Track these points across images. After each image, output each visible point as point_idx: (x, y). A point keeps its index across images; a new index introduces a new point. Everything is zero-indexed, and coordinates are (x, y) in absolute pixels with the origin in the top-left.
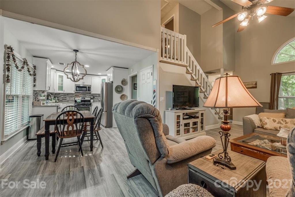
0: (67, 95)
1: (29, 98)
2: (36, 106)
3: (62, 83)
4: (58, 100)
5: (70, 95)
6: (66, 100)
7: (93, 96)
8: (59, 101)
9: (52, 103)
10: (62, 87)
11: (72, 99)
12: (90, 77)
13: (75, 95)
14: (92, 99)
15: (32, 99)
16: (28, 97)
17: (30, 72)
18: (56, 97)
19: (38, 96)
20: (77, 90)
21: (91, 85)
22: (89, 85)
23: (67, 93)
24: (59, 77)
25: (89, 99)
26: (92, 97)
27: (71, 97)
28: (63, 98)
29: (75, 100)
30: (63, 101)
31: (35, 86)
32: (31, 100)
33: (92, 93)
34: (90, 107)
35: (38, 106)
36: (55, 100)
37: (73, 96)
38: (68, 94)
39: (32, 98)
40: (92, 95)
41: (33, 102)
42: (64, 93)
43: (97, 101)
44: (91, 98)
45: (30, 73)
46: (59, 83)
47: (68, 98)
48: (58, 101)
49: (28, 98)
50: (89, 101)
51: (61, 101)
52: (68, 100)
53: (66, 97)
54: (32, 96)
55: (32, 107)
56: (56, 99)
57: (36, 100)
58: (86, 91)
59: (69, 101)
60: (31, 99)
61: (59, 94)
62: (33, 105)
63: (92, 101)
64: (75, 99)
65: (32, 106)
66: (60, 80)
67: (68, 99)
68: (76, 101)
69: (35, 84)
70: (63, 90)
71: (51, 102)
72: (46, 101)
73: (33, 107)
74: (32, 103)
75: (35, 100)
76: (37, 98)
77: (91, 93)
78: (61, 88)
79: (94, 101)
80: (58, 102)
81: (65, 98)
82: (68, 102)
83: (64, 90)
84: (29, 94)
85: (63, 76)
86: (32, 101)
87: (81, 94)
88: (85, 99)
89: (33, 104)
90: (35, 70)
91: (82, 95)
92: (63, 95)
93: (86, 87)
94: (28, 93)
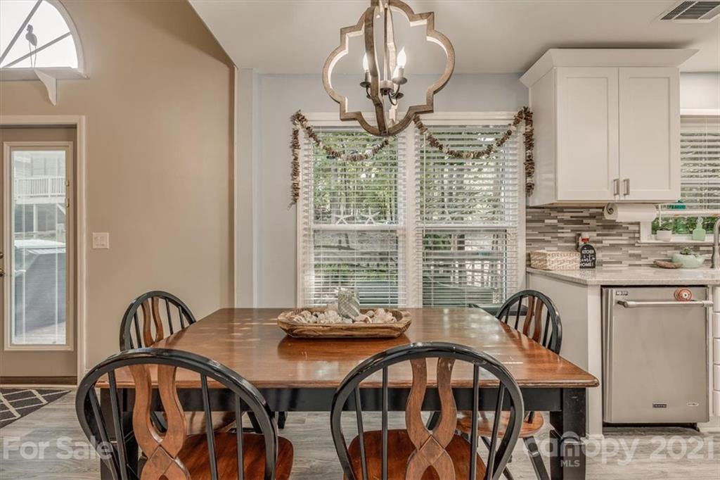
69: (528, 180)
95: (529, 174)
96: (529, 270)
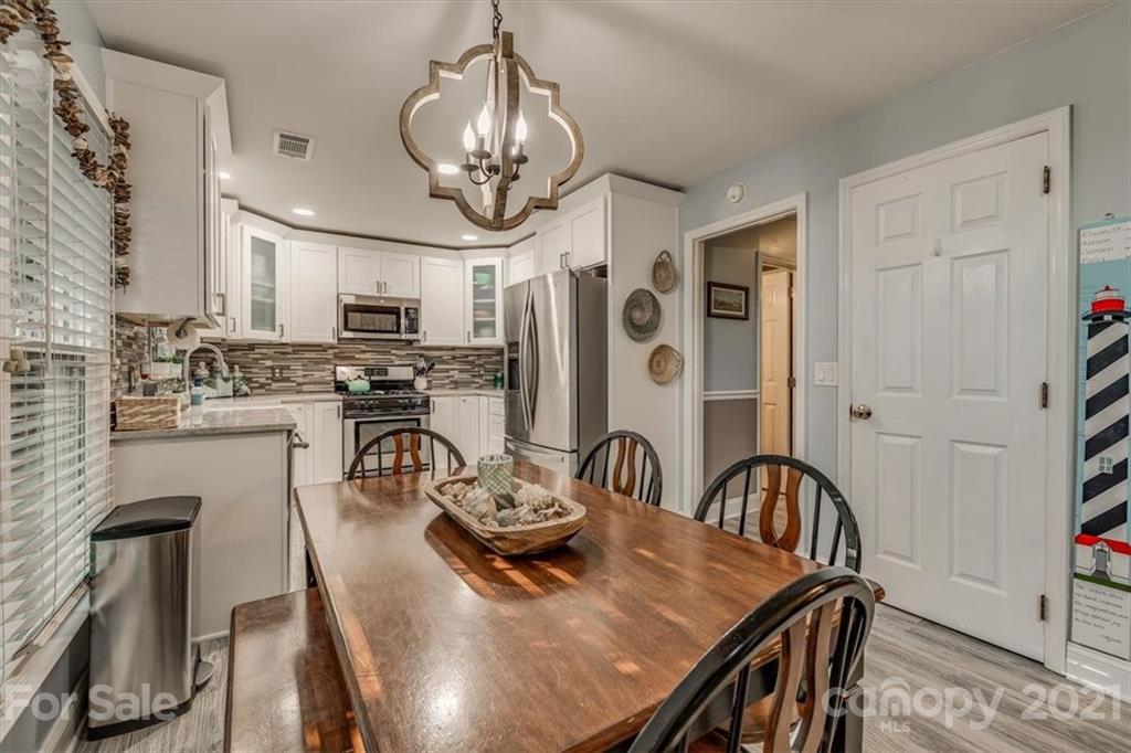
0: (295, 352)
1: (82, 371)
2: (139, 434)
3: (269, 285)
4: (248, 381)
5: (307, 355)
6: (288, 380)
7: (427, 359)
8: (252, 388)
9: (218, 398)
10: (273, 306)
11: (317, 375)
12: (415, 259)
13: (336, 356)
14: (420, 372)
15: (106, 384)
16: (73, 363)
17: (85, 129)
18: (237, 367)
19: (141, 356)
20: (350, 326)
21: (419, 301)
22: (410, 300)
23: (294, 345)
24: (254, 252)
25: (405, 373)
26: (422, 364)
27: (317, 362)
28: (272, 368)
29: (339, 379)
30: (275, 386)
31: (122, 277)
32: (100, 389)
33: (427, 344)
34: (423, 417)
35: (158, 431)
36: (231, 382)
37: (327, 361)
38: (300, 348)
39: (106, 370)
40: (421, 356)
41: (113, 407)
42: (284, 340)
43: (443, 386)
44: (415, 368)
45: (82, 144)
46: (253, 285)
47: (298, 373)
48: (245, 388)
49: (76, 376)
50: (409, 385)
51: (262, 386)
52: (300, 380)
53: (288, 368)
54: (105, 359)
55: (107, 449)
56: (238, 374)
57: (130, 390)
58: (398, 332)
59: (305, 388)
60: (100, 380)
61: (252, 347)
62: (113, 429)
63: (421, 383)
64: (334, 373)
65: (107, 436)
66: (261, 270)
67: (300, 373)
68: (341, 387)
69: (121, 261)
70: (277, 323)
71: (210, 392)
72: (188, 392)
73: (113, 442)
74: (106, 411)
75: (126, 385)
76: (137, 373)
77: (422, 344)
78: (264, 313)
79: (429, 382)
80: (246, 395)
81: (282, 368)
82: (298, 392)
83: (282, 326)
84: (80, 342)
85: (274, 245)
86: (107, 399)
87: (363, 347)
88: (386, 374)
89: (114, 417)
90: (123, 149)
91: (368, 356)
92: (271, 352)
93: (395, 311)
94: (76, 333)
95: (121, 250)
96: (118, 435)
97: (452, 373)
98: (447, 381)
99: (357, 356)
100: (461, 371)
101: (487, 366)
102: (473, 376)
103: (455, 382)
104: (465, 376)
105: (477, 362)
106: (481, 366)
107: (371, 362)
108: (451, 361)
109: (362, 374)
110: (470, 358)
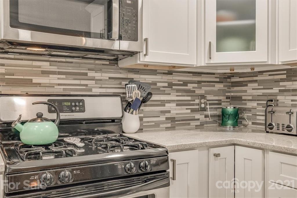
97: (168, 106)
98: (162, 118)
99: (36, 80)
100: (179, 104)
101: (209, 97)
102: (193, 111)
103: (172, 120)
104: (184, 111)
105: (198, 92)
106: (203, 97)
107: (59, 90)
108: (168, 90)
109: (44, 109)
110: (190, 86)
